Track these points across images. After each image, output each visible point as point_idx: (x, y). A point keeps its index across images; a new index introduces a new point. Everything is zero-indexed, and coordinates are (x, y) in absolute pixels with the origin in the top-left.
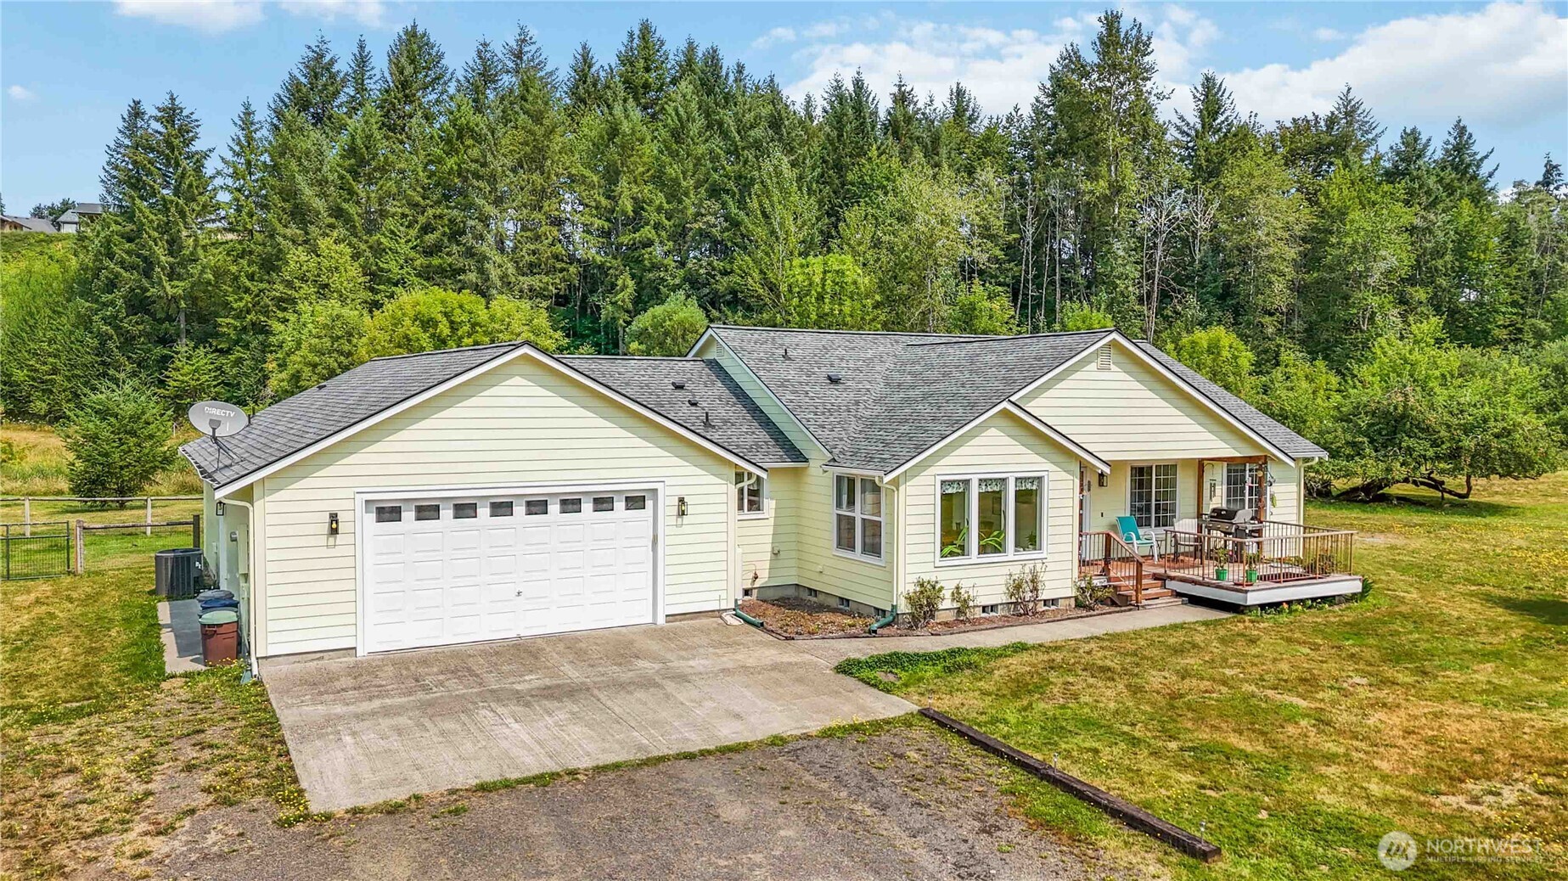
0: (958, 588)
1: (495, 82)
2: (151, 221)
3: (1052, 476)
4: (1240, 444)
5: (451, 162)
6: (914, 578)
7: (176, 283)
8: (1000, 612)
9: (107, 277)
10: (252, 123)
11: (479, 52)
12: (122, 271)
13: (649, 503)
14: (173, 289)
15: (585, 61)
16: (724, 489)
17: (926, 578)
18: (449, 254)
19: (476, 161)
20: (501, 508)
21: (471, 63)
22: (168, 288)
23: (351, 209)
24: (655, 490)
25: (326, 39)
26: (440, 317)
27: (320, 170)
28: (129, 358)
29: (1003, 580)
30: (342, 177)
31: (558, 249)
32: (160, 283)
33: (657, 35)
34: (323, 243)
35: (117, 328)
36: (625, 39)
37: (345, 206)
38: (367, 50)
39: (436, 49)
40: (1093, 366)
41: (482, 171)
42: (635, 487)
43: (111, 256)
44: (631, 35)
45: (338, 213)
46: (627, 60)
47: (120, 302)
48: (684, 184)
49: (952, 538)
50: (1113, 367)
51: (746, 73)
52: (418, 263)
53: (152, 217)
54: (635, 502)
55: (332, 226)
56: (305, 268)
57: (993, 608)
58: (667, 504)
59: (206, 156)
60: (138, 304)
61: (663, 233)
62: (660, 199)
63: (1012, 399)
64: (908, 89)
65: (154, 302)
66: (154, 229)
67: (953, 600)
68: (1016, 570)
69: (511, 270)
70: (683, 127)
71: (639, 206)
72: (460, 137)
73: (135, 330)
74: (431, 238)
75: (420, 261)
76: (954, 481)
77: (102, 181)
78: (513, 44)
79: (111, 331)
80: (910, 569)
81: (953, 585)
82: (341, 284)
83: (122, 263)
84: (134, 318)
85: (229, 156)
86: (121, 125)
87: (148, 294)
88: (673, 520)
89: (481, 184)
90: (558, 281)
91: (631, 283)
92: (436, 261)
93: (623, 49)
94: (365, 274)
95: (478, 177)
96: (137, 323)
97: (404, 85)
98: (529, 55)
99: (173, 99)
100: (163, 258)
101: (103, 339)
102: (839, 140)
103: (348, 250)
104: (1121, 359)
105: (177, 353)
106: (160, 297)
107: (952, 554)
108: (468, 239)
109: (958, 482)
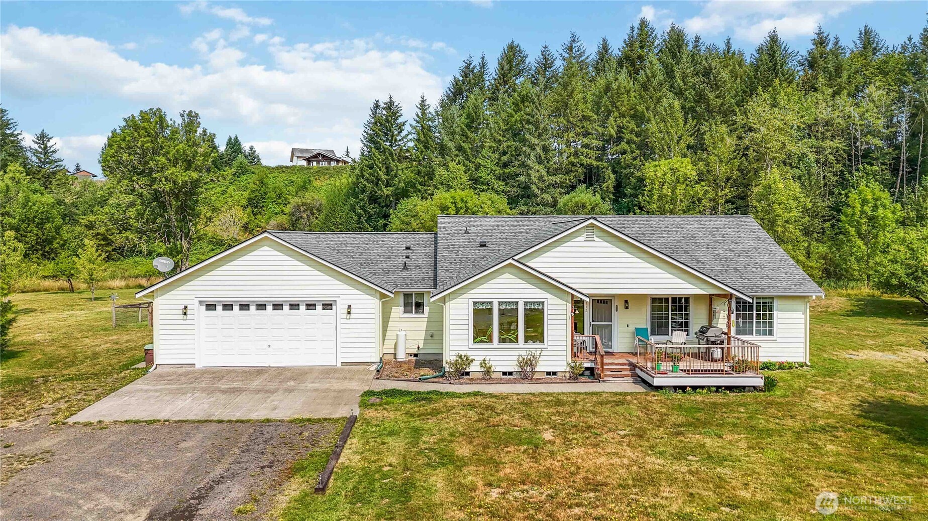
0: (484, 360)
1: (551, 67)
2: (379, 159)
3: (550, 302)
4: (704, 286)
5: (517, 117)
6: (454, 353)
7: (389, 188)
8: (514, 376)
9: (361, 187)
10: (425, 106)
11: (542, 52)
12: (366, 183)
13: (334, 307)
14: (386, 191)
15: (604, 48)
16: (373, 301)
17: (463, 354)
18: (513, 167)
19: (529, 114)
20: (261, 306)
21: (538, 59)
22: (385, 191)
23: (466, 146)
24: (336, 301)
25: (471, 56)
26: (450, 205)
27: (452, 127)
28: (370, 225)
29: (515, 358)
30: (463, 130)
31: (572, 159)
32: (381, 189)
33: (650, 26)
34: (452, 165)
35: (365, 211)
36: (628, 31)
37: (463, 144)
38: (485, 59)
39: (523, 53)
40: (581, 239)
41: (532, 120)
42: (327, 299)
43: (363, 176)
44: (632, 28)
45: (460, 148)
46: (630, 44)
47: (366, 199)
48: (647, 115)
49: (481, 333)
50: (597, 239)
51: (701, 41)
52: (497, 172)
53: (379, 157)
54: (327, 306)
55: (457, 156)
56: (443, 178)
57: (511, 373)
58: (340, 308)
59: (404, 124)
60: (373, 199)
61: (633, 146)
62: (632, 125)
63: (515, 258)
64: (825, 35)
65: (380, 198)
66: (380, 163)
67: (482, 367)
68: (523, 353)
69: (544, 173)
70: (649, 80)
71: (620, 129)
72: (523, 102)
73: (372, 212)
74: (505, 158)
75: (498, 171)
76: (485, 302)
77: (362, 141)
78: (567, 43)
79: (363, 213)
80: (452, 348)
81: (482, 358)
82: (457, 185)
83: (367, 180)
84: (372, 206)
85: (414, 123)
86: (371, 113)
87: (377, 194)
88: (345, 316)
89: (530, 126)
90: (572, 177)
91: (612, 176)
92: (507, 171)
93: (627, 37)
94: (470, 180)
95: (528, 122)
96: (373, 208)
97: (504, 75)
98: (577, 48)
99: (391, 98)
100: (383, 176)
101: (360, 216)
102: (755, 78)
103: (463, 168)
104: (601, 234)
105: (390, 222)
106: (382, 196)
107: (482, 342)
108: (522, 158)
109: (487, 303)
